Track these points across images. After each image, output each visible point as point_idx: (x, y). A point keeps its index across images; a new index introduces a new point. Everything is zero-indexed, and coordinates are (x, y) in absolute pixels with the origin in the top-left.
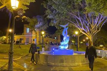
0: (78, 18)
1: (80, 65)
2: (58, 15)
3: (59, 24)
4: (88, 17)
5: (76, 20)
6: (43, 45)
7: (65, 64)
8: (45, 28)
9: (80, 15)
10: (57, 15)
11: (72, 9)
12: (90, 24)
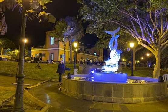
0: (136, 20)
1: (141, 102)
2: (101, 15)
3: (103, 29)
4: (153, 17)
5: (131, 24)
6: (76, 65)
7: (113, 98)
8: (79, 37)
9: (139, 14)
10: (99, 15)
11: (126, 4)
12: (156, 31)
